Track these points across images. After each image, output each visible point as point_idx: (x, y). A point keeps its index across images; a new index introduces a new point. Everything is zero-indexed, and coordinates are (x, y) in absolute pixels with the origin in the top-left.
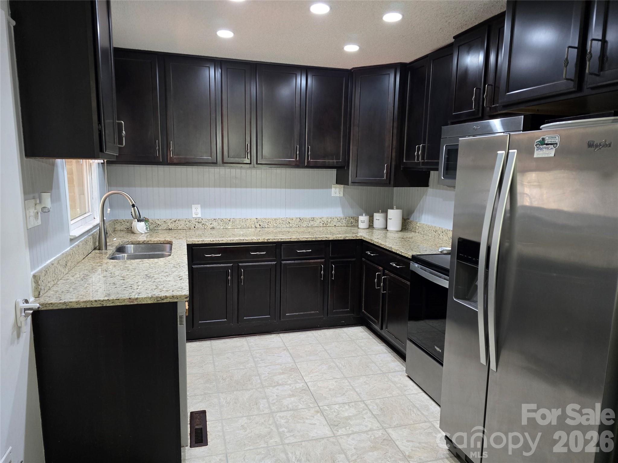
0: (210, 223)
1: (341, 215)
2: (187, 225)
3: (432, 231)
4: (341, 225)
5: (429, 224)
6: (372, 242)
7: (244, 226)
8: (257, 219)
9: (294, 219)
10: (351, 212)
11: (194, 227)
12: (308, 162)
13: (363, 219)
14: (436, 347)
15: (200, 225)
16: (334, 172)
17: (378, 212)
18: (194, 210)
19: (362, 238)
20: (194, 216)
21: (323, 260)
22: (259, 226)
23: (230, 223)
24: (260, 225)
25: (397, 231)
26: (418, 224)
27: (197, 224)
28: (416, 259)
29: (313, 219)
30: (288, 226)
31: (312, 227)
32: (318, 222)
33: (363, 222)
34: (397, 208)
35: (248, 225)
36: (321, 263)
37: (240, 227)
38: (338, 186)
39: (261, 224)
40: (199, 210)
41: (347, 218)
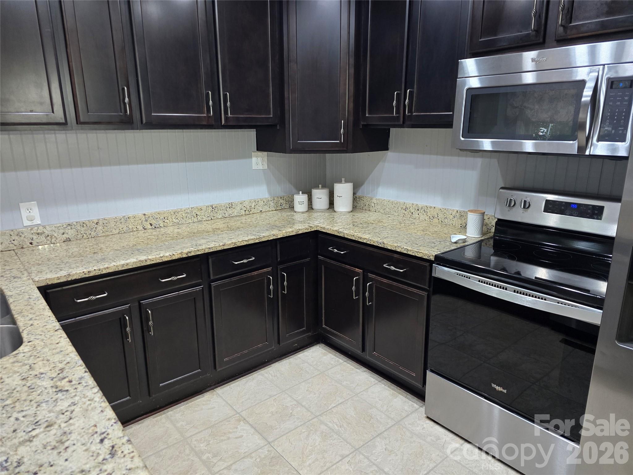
0: (62, 231)
1: (266, 196)
2: (16, 242)
3: (400, 209)
4: (268, 209)
5: (392, 199)
6: (342, 235)
7: (125, 229)
8: (144, 215)
9: (204, 209)
10: (279, 190)
11: (31, 243)
12: (227, 119)
13: (300, 199)
14: (494, 386)
15: (42, 238)
16: (252, 134)
17: (317, 187)
18: (24, 213)
19: (319, 229)
20: (27, 223)
21: (269, 269)
22: (149, 227)
23: (100, 228)
24: (151, 225)
25: (349, 212)
26: (374, 201)
27: (35, 237)
28: (441, 260)
29: (231, 206)
30: (195, 220)
31: (231, 217)
32: (238, 208)
33: (301, 203)
34: (346, 182)
35: (130, 227)
36: (268, 273)
37: (117, 231)
38: (260, 153)
39: (153, 222)
40: (36, 212)
41: (275, 198)
